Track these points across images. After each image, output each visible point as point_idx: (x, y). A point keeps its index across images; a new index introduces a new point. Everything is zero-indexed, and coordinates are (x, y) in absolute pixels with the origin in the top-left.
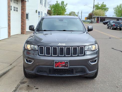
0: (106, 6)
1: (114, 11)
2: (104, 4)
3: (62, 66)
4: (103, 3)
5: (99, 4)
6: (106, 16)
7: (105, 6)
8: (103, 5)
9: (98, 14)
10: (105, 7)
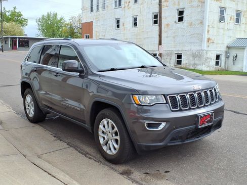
0: (22, 15)
1: (37, 25)
2: (17, 11)
3: (207, 122)
4: (15, 8)
5: (7, 10)
6: (26, 35)
7: (20, 15)
8: (15, 12)
9: (10, 31)
10: (20, 17)
